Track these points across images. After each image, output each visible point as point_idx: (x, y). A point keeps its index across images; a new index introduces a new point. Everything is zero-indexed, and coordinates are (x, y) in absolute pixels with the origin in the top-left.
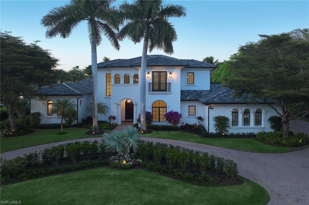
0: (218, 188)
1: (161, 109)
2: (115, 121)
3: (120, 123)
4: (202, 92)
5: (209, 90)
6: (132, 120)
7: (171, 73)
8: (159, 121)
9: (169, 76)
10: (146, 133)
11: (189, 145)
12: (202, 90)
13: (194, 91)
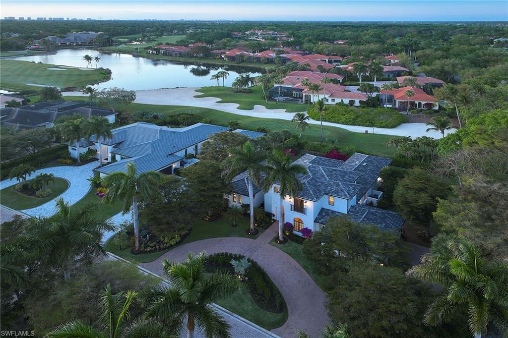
1: (301, 224)
5: (346, 213)
7: (306, 202)
8: (298, 231)
9: (304, 204)
10: (281, 244)
11: (295, 267)
12: (340, 213)
13: (333, 212)
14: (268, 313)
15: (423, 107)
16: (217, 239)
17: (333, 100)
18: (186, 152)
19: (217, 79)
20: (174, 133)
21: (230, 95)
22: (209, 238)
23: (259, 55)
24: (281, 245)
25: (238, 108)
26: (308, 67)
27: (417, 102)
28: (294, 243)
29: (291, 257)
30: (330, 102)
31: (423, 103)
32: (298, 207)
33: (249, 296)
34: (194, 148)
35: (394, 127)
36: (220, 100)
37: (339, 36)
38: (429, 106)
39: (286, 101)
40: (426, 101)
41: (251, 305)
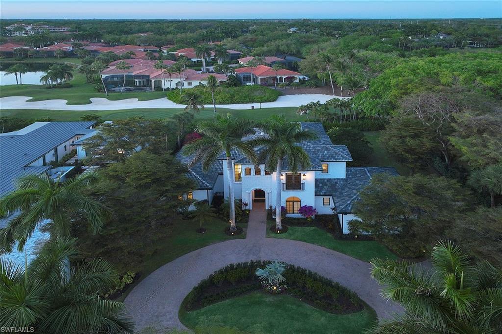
0: (345, 316)
1: (295, 203)
2: (247, 208)
3: (251, 208)
4: (337, 183)
5: (345, 177)
6: (264, 199)
7: (304, 175)
8: (293, 213)
9: (302, 177)
10: (283, 233)
11: (324, 252)
12: (337, 179)
13: (329, 180)
14: (350, 316)
15: (285, 81)
16: (194, 253)
17: (190, 84)
18: (44, 160)
19: (14, 74)
20: (12, 137)
21: (40, 92)
22: (178, 256)
23: (49, 48)
24: (284, 235)
25: (67, 104)
26: (132, 56)
27: (279, 77)
28: (297, 227)
29: (308, 244)
30: (186, 86)
31: (284, 77)
32: (293, 183)
33: (307, 306)
34: (54, 153)
35: (274, 100)
36: (31, 98)
37: (136, 29)
38: (290, 79)
39: (130, 90)
40: (286, 75)
41: (322, 316)
